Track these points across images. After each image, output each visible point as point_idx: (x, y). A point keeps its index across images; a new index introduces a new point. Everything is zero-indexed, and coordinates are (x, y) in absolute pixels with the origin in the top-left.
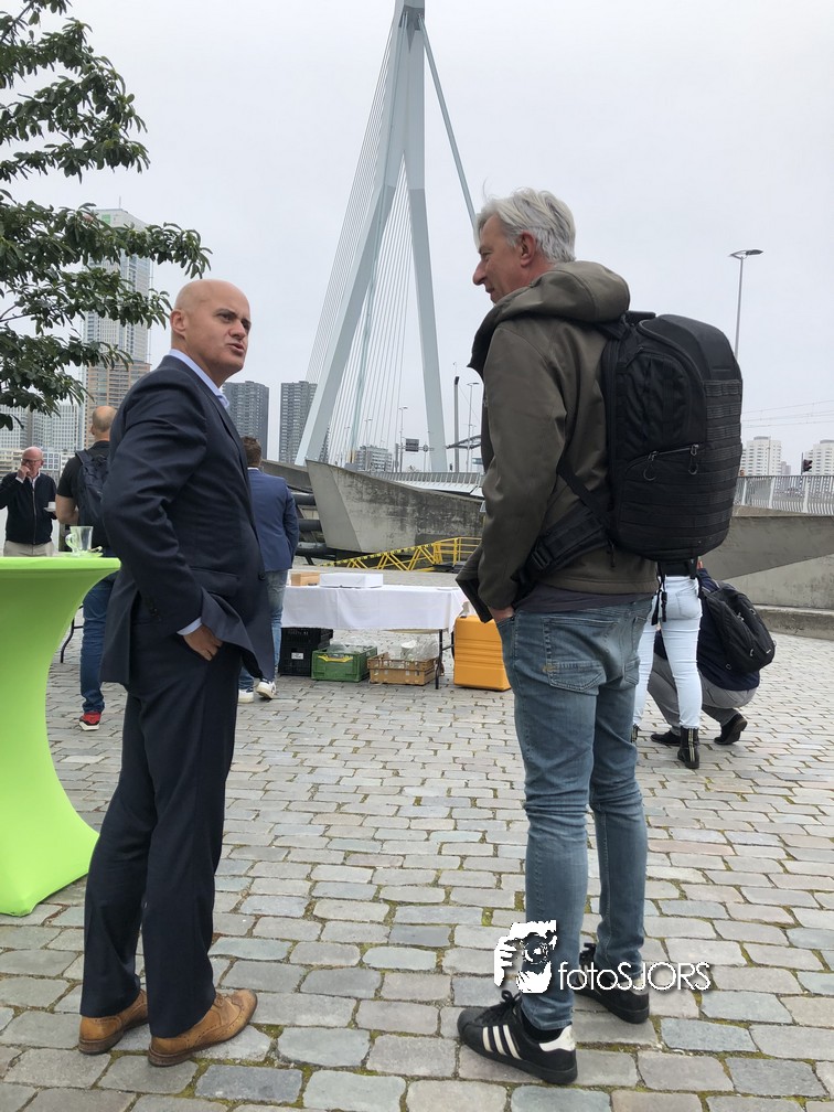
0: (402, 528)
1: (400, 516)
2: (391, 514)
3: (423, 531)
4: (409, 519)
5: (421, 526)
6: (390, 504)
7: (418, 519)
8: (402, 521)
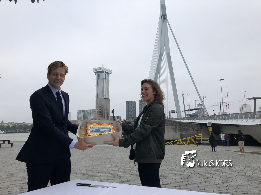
0: (176, 132)
1: (175, 129)
2: (172, 129)
3: (182, 133)
4: (178, 130)
5: (181, 132)
6: (172, 126)
7: (180, 130)
8: (176, 130)
